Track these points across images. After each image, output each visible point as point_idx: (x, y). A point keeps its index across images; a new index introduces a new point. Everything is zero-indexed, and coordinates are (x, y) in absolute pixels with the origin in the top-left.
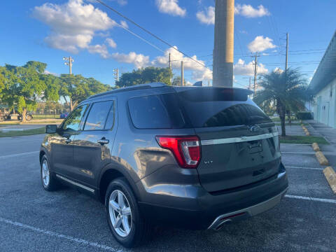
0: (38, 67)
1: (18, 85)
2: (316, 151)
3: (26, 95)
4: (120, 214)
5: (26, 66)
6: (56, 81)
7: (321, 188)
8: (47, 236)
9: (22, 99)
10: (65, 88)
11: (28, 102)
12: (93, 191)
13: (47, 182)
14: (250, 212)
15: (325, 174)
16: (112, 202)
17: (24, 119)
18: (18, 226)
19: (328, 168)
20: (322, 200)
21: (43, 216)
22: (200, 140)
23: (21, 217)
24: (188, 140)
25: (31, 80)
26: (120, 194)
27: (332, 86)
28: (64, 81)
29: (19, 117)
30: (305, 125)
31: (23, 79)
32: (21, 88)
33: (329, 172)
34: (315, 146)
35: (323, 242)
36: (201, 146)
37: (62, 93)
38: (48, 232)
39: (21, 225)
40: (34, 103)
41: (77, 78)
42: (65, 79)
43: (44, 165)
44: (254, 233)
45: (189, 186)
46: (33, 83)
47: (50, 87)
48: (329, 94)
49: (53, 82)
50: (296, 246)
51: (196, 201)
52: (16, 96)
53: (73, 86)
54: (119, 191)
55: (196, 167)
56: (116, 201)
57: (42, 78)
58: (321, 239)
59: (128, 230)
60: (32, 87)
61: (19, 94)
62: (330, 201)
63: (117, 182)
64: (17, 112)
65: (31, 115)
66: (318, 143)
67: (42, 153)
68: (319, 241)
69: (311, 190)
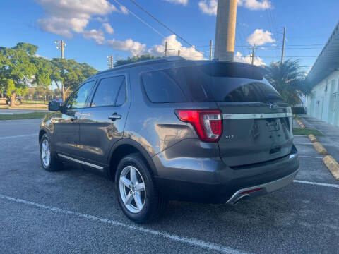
0: (29, 49)
1: (7, 68)
2: (313, 142)
3: (15, 78)
4: (132, 190)
5: (16, 48)
6: (48, 66)
7: (322, 174)
8: (54, 212)
9: (11, 82)
10: (58, 73)
11: (17, 86)
12: (102, 168)
13: (47, 163)
14: (267, 188)
15: (325, 162)
16: (123, 179)
17: (13, 103)
18: (22, 203)
19: (328, 156)
20: (325, 184)
21: (47, 194)
22: (222, 114)
23: (23, 194)
24: (210, 114)
25: (21, 63)
26: (133, 169)
27: (327, 81)
28: (56, 65)
29: (7, 102)
30: (299, 119)
31: (13, 61)
32: (10, 71)
33: (329, 160)
34: (312, 137)
35: (332, 222)
36: (222, 120)
37: (54, 78)
38: (54, 209)
39: (24, 202)
40: (24, 87)
41: (70, 63)
42: (57, 63)
43: (43, 145)
44: (264, 212)
45: (207, 159)
46: (23, 65)
47: (41, 71)
48: (324, 89)
49: (44, 65)
50: (306, 224)
51: (215, 175)
52: (5, 79)
53: (66, 71)
54: (131, 167)
55: (217, 141)
56: (128, 177)
57: (33, 61)
58: (329, 218)
59: (140, 206)
60: (22, 70)
61: (8, 77)
62: (333, 186)
63: (129, 158)
64: (5, 96)
65: (20, 100)
66: (315, 135)
67: (42, 132)
68: (328, 220)
69: (313, 176)
